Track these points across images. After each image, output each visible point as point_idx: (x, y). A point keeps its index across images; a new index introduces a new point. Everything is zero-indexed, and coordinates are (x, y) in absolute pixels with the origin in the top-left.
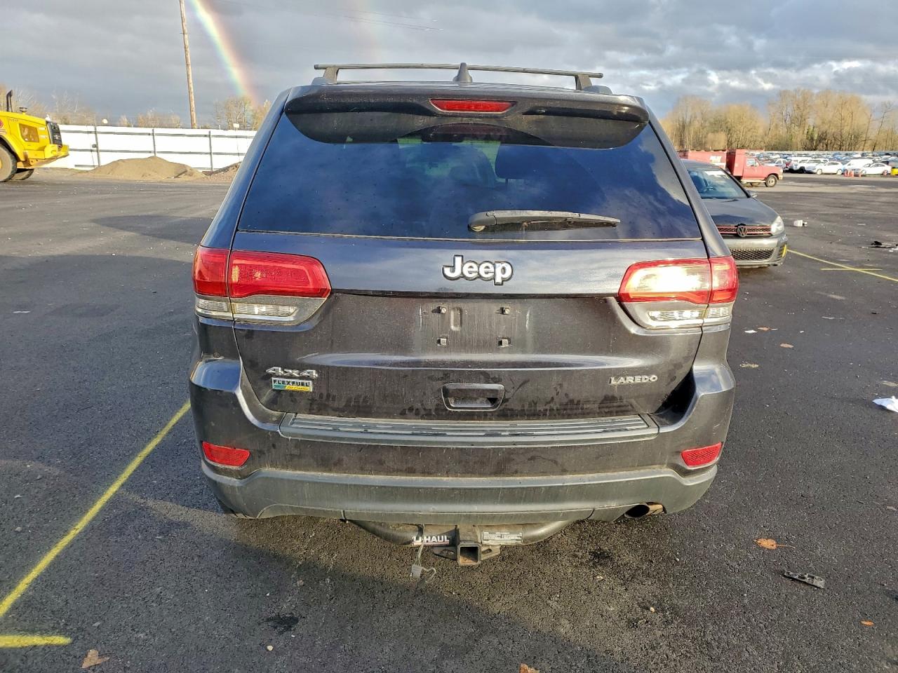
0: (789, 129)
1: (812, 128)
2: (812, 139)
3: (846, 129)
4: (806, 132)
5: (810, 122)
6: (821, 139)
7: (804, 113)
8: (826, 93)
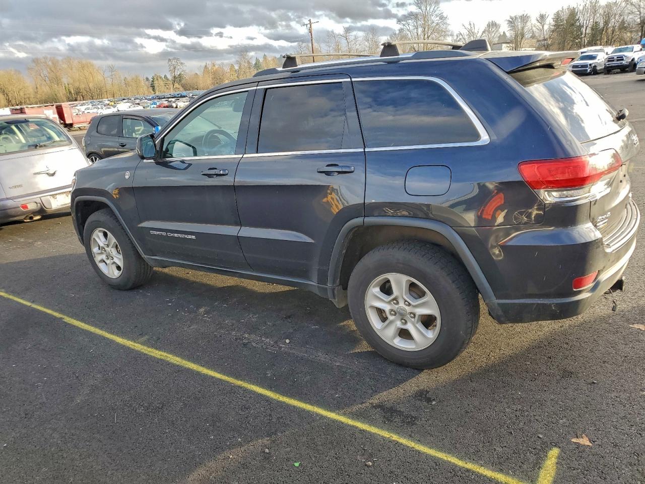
0: (51, 87)
1: (67, 85)
2: (70, 93)
3: (91, 85)
4: (64, 88)
5: (65, 80)
6: (78, 93)
7: (58, 74)
8: (68, 59)
